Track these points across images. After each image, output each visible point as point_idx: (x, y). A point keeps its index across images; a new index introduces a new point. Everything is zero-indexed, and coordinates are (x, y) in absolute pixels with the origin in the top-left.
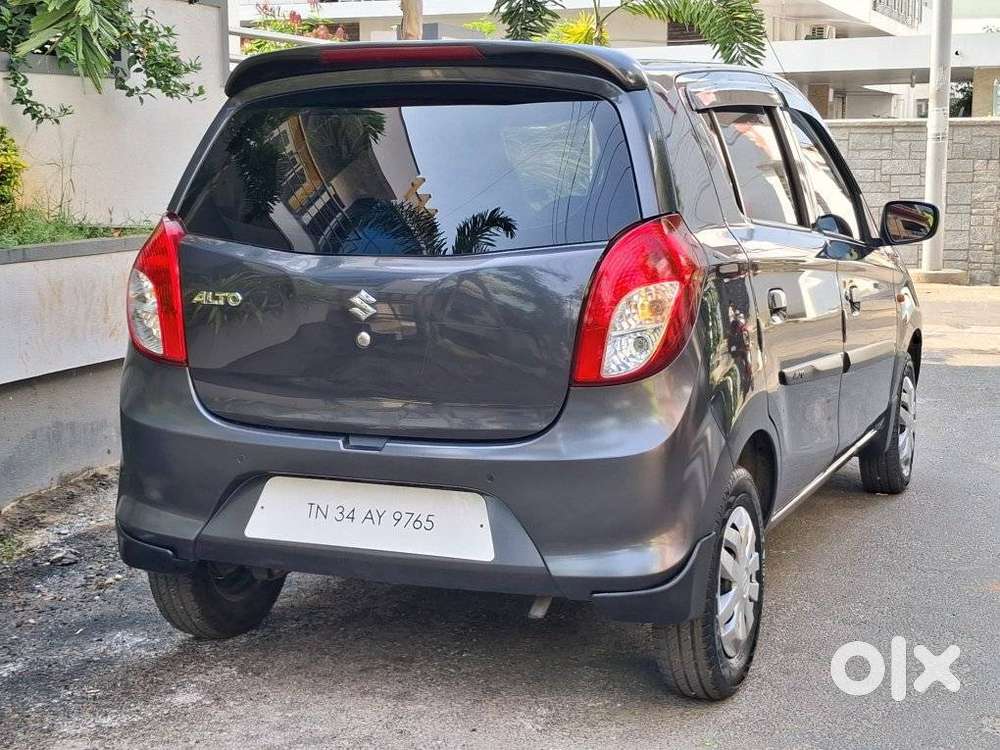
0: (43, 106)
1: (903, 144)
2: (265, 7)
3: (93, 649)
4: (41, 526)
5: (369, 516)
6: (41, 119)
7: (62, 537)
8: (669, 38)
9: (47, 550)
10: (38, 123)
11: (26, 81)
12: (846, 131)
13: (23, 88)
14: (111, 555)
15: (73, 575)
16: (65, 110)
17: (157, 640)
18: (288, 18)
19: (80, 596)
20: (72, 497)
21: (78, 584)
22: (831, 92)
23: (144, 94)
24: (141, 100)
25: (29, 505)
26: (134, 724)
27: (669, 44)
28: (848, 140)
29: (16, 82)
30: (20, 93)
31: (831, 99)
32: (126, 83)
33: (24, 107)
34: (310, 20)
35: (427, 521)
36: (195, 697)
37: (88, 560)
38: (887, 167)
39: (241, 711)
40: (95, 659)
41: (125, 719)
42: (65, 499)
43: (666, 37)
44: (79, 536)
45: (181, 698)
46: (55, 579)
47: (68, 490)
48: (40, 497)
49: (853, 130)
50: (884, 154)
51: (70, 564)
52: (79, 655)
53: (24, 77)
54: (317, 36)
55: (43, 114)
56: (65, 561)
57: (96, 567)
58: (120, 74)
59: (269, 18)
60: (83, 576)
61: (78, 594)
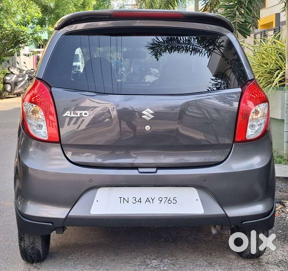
5: (148, 200)
35: (174, 200)
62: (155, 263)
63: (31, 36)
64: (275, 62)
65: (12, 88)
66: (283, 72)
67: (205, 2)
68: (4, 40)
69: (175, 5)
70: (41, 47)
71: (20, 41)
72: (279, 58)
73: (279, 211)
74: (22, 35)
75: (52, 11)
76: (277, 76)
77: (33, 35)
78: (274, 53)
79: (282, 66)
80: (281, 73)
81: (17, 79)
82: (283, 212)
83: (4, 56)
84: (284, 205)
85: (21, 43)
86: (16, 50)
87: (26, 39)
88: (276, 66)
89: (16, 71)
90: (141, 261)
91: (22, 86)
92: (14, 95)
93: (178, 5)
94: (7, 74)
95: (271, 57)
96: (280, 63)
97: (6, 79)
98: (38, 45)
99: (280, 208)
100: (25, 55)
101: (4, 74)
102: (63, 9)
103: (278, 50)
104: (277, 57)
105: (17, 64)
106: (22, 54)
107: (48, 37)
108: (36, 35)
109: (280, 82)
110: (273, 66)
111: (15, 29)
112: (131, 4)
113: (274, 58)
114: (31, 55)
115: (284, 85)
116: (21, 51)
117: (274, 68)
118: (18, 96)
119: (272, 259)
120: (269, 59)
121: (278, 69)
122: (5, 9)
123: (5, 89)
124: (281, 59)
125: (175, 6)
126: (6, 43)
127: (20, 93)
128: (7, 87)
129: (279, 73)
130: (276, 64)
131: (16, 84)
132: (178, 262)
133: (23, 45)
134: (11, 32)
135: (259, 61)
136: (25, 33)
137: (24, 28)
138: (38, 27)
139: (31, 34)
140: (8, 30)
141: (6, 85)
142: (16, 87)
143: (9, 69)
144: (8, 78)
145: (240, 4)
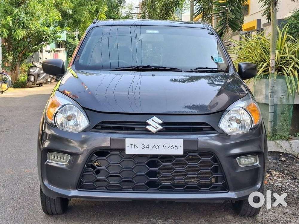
62: (160, 222)
63: (52, 36)
64: (260, 54)
65: (35, 79)
66: (266, 63)
67: (199, 7)
68: (29, 39)
69: (174, 10)
70: (60, 47)
71: (43, 39)
72: (263, 51)
73: (268, 179)
74: (45, 35)
75: (71, 17)
76: (262, 67)
77: (54, 35)
78: (259, 47)
79: (265, 58)
80: (265, 64)
81: (40, 72)
82: (271, 180)
83: (29, 52)
84: (271, 174)
85: (44, 41)
86: (39, 47)
87: (48, 38)
88: (260, 58)
89: (39, 65)
90: (147, 220)
91: (44, 78)
92: (37, 85)
93: (176, 10)
94: (31, 67)
95: (256, 51)
96: (264, 56)
97: (30, 71)
98: (58, 43)
99: (268, 177)
100: (47, 51)
101: (28, 67)
102: (79, 15)
103: (262, 45)
104: (261, 51)
105: (40, 59)
106: (45, 51)
107: (67, 39)
108: (56, 35)
109: (264, 72)
110: (258, 59)
111: (39, 29)
112: (136, 13)
113: (259, 52)
114: (52, 51)
115: (268, 74)
116: (43, 48)
117: (259, 60)
118: (40, 86)
119: (265, 219)
120: (255, 52)
121: (262, 61)
122: (31, 12)
123: (29, 80)
124: (265, 53)
125: (173, 12)
126: (31, 41)
127: (42, 83)
128: (31, 78)
129: (263, 64)
130: (261, 56)
131: (38, 75)
132: (181, 222)
133: (45, 43)
134: (35, 31)
135: (246, 54)
136: (47, 33)
137: (47, 29)
138: (58, 28)
139: (52, 34)
140: (33, 30)
141: (30, 77)
142: (39, 78)
143: (33, 63)
144: (31, 70)
145: (232, 2)
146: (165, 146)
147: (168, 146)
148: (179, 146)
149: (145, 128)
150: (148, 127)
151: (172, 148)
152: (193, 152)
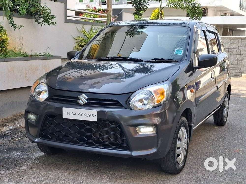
0: (16, 25)
1: (244, 43)
2: (88, 6)
3: (7, 155)
4: (6, 126)
6: (16, 28)
7: (10, 129)
8: (187, 15)
9: (5, 132)
10: (15, 29)
11: (12, 19)
12: (230, 39)
13: (12, 20)
14: (20, 133)
15: (9, 138)
16: (21, 26)
17: (23, 154)
18: (93, 8)
19: (9, 143)
20: (15, 119)
21: (9, 140)
22: (229, 29)
23: (42, 24)
24: (42, 25)
25: (4, 121)
26: (9, 173)
27: (187, 16)
28: (230, 41)
29: (10, 19)
30: (11, 21)
31: (228, 31)
32: (38, 21)
33: (12, 25)
34: (99, 9)
36: (26, 168)
37: (14, 134)
38: (240, 48)
39: (36, 172)
40: (6, 157)
41: (7, 172)
42: (14, 120)
43: (186, 15)
44: (14, 129)
45: (23, 168)
46: (4, 139)
47: (15, 118)
48: (7, 119)
49: (231, 39)
50: (239, 45)
51: (9, 135)
52: (3, 156)
53: (12, 18)
54: (100, 13)
55: (16, 27)
56: (8, 134)
57: (15, 136)
58: (37, 19)
59: (89, 8)
60: (11, 138)
61: (8, 142)
146: (85, 114)
147: (87, 115)
148: (94, 115)
149: (76, 101)
150: (78, 101)
151: (90, 116)
152: (105, 120)
